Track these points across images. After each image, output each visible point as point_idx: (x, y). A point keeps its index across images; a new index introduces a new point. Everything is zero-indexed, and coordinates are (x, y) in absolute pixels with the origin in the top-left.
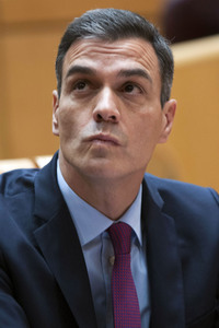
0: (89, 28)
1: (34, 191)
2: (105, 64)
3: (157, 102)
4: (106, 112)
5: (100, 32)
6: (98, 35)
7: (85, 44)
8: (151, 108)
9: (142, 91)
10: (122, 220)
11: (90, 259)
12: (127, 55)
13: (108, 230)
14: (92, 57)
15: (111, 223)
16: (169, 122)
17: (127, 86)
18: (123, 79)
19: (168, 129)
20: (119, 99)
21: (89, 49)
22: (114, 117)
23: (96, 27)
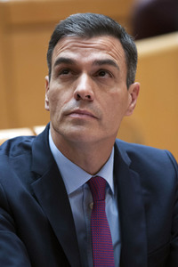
0: (71, 28)
1: (31, 153)
2: (83, 56)
3: (124, 84)
4: (83, 92)
5: (80, 31)
6: (78, 34)
7: (68, 41)
8: (119, 89)
9: (111, 76)
10: (99, 175)
11: (75, 205)
12: (100, 49)
13: (88, 182)
14: (73, 51)
15: (90, 177)
16: (133, 100)
17: (100, 72)
18: (97, 67)
19: (133, 105)
20: (94, 82)
21: (71, 44)
22: (89, 97)
23: (76, 28)
